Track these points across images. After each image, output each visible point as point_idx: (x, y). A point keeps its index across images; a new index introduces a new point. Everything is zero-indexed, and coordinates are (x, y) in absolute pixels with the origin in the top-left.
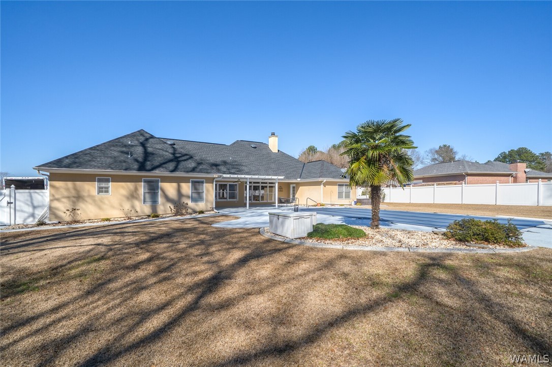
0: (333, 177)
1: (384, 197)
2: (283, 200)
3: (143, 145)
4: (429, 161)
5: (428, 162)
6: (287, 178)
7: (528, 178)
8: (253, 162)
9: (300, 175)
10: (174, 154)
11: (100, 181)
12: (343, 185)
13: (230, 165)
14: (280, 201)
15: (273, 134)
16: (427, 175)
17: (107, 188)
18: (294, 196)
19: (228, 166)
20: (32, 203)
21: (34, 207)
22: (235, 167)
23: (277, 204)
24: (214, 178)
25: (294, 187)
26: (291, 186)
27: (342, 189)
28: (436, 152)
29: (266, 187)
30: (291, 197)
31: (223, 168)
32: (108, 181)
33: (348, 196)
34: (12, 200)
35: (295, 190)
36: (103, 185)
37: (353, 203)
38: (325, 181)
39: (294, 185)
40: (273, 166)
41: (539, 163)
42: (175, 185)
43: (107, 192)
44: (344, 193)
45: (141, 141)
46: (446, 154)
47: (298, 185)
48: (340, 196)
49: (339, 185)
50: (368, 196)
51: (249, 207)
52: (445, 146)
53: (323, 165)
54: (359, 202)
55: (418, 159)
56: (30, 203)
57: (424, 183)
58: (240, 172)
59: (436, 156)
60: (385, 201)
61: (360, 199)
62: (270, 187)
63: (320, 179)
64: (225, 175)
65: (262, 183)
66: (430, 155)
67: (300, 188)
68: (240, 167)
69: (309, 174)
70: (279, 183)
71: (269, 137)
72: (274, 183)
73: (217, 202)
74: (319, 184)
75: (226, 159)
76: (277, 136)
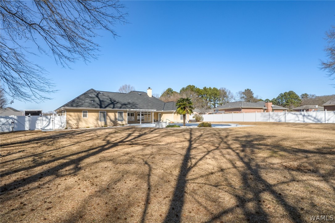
2: (155, 121)
3: (97, 96)
6: (157, 110)
7: (273, 110)
8: (141, 102)
9: (163, 109)
10: (111, 101)
11: (84, 112)
14: (154, 121)
15: (149, 88)
16: (226, 108)
17: (86, 115)
18: (160, 119)
19: (131, 105)
20: (61, 121)
21: (62, 123)
22: (134, 106)
23: (153, 123)
24: (127, 111)
25: (160, 115)
26: (159, 114)
28: (243, 93)
29: (147, 114)
30: (159, 119)
31: (129, 106)
32: (86, 112)
34: (53, 120)
35: (161, 116)
36: (85, 114)
37: (187, 122)
38: (174, 111)
39: (160, 113)
40: (150, 104)
41: (299, 100)
42: (113, 114)
43: (86, 116)
45: (96, 95)
46: (248, 95)
47: (162, 113)
50: (195, 118)
51: (141, 123)
52: (248, 89)
54: (190, 121)
55: (232, 97)
56: (60, 121)
58: (136, 108)
59: (243, 95)
62: (148, 114)
63: (172, 111)
64: (131, 110)
65: (145, 112)
66: (239, 95)
67: (164, 115)
68: (135, 105)
69: (168, 109)
70: (154, 112)
71: (148, 89)
72: (152, 113)
73: (128, 121)
74: (171, 113)
75: (128, 101)
76: (151, 89)
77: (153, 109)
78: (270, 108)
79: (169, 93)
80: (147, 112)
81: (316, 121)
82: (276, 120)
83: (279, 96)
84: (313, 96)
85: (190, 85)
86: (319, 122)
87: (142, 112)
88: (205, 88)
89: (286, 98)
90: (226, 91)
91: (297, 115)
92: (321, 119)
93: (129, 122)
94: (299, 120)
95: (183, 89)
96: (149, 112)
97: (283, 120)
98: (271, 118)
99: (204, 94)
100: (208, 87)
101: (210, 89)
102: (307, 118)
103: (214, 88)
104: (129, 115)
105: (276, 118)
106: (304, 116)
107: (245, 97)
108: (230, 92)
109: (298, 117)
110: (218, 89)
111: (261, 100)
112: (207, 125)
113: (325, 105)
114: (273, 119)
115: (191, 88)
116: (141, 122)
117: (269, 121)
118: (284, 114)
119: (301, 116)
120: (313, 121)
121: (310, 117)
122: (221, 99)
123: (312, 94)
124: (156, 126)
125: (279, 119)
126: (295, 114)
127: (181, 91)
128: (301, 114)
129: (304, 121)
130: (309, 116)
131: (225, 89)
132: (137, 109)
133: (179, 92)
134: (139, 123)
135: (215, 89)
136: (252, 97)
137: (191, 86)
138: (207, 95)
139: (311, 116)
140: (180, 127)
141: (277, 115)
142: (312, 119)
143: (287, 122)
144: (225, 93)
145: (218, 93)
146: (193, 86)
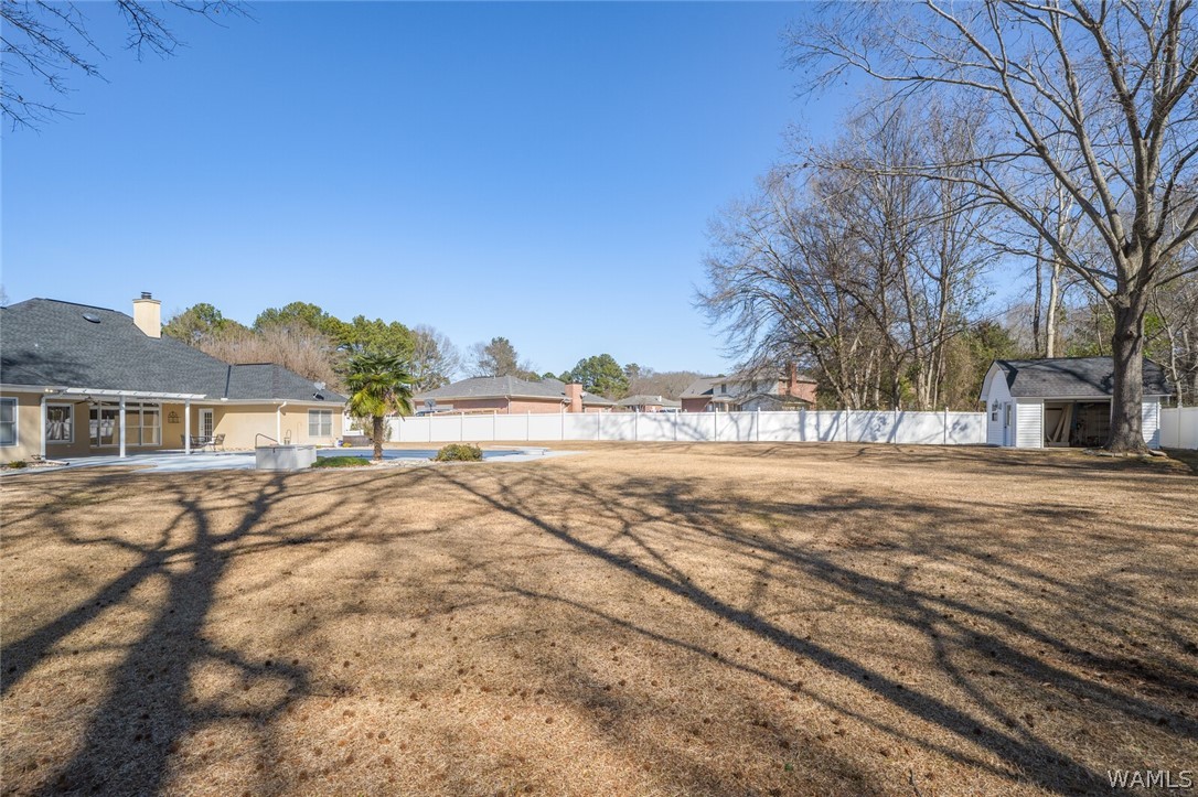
0: (301, 398)
1: (390, 434)
4: (474, 366)
5: (473, 368)
7: (584, 406)
8: (104, 356)
9: (224, 390)
12: (317, 412)
13: (47, 362)
15: (146, 296)
16: (459, 397)
18: (208, 433)
19: (44, 366)
22: (62, 369)
23: (188, 449)
24: (42, 395)
25: (208, 415)
26: (202, 412)
27: (316, 418)
28: (487, 348)
29: (138, 412)
30: (201, 434)
33: (327, 431)
37: (337, 444)
38: (285, 404)
40: (156, 368)
41: (623, 380)
44: (320, 427)
46: (501, 354)
47: (221, 410)
48: (313, 431)
49: (311, 412)
50: (362, 431)
51: (126, 454)
52: (501, 340)
53: (276, 374)
54: (347, 440)
55: (456, 361)
57: (455, 410)
58: (80, 380)
59: (487, 357)
60: (391, 440)
61: (350, 437)
62: (145, 412)
63: (276, 401)
64: (70, 390)
65: (145, 405)
66: (476, 355)
67: (227, 416)
68: (76, 369)
69: (249, 390)
70: (192, 406)
71: (136, 301)
72: (184, 406)
73: (47, 445)
74: (272, 409)
75: (23, 346)
76: (158, 302)
77: (176, 392)
78: (578, 403)
79: (202, 322)
80: (138, 405)
81: (697, 436)
82: (613, 435)
83: (578, 368)
84: (649, 371)
85: (300, 303)
86: (702, 440)
87: (127, 404)
88: (360, 322)
89: (594, 374)
90: (434, 339)
91: (659, 421)
92: (708, 431)
93: (54, 451)
94: (663, 436)
95: (270, 314)
96: (150, 405)
97: (629, 436)
98: (601, 432)
99: (357, 342)
100: (371, 318)
101: (380, 325)
102: (681, 430)
103: (394, 324)
104: (52, 415)
105: (612, 430)
106: (674, 424)
107: (494, 363)
108: (447, 344)
109: (662, 428)
110: (410, 327)
111: (549, 375)
112: (470, 454)
113: (686, 395)
114: (605, 433)
115: (304, 318)
116: (126, 448)
117: (596, 439)
118: (632, 420)
119: (667, 426)
120: (692, 436)
121: (685, 428)
122: (417, 363)
123: (648, 366)
124: (257, 465)
125: (620, 434)
126: (655, 419)
127: (259, 323)
128: (668, 420)
129: (675, 439)
130: (684, 424)
131: (432, 330)
132: (89, 385)
133: (249, 323)
134: (116, 452)
135: (397, 328)
136: (511, 365)
137: (304, 307)
138: (369, 348)
139: (688, 425)
140: (369, 464)
141: (615, 423)
142: (691, 432)
143: (639, 439)
144: (433, 346)
145: (408, 342)
146: (314, 307)
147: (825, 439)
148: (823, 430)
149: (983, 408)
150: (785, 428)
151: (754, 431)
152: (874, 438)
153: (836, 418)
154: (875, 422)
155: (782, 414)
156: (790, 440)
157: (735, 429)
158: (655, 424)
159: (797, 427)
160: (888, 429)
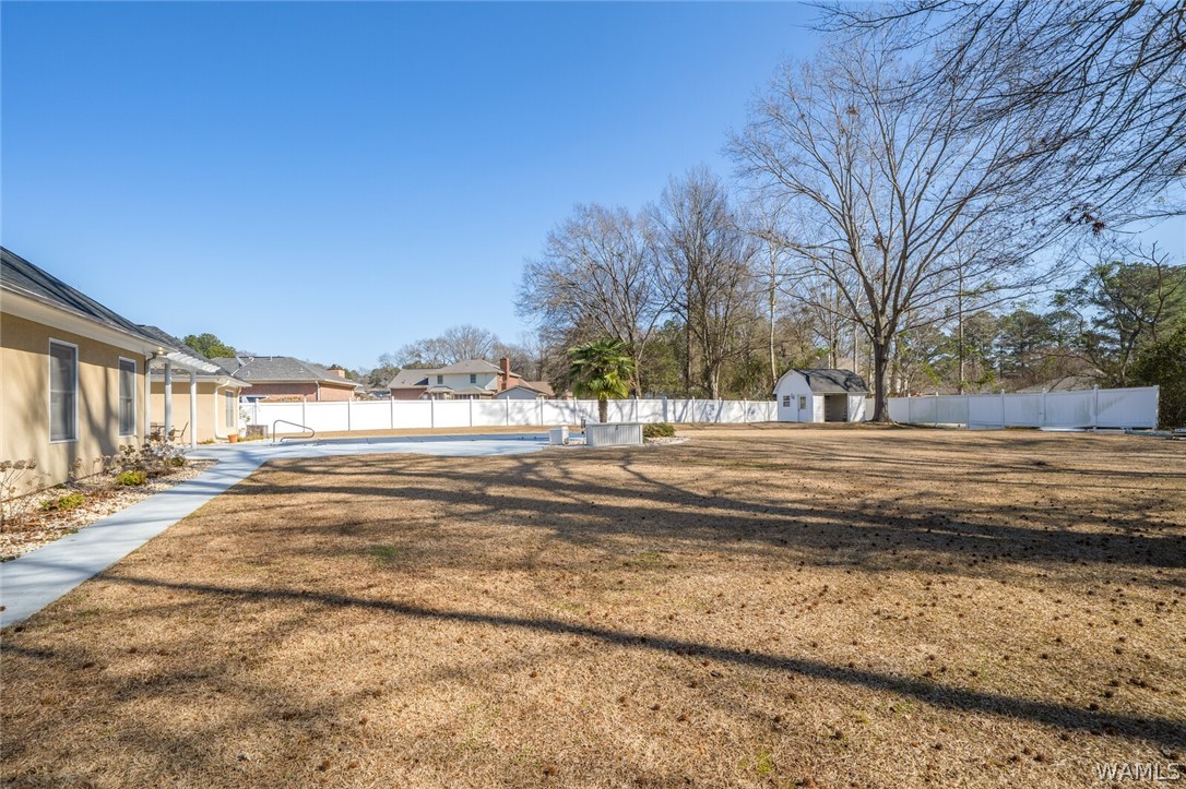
24: (147, 359)
42: (100, 372)
49: (226, 395)
91: (561, 408)
105: (519, 416)
109: (563, 414)
114: (512, 420)
118: (537, 407)
119: (567, 412)
126: (557, 407)
128: (567, 407)
141: (521, 410)
147: (679, 420)
148: (678, 414)
149: (774, 397)
150: (654, 414)
151: (634, 416)
152: (708, 419)
153: (685, 406)
154: (708, 408)
155: (652, 402)
156: (658, 422)
157: (619, 414)
158: (557, 410)
159: (661, 412)
160: (715, 413)
